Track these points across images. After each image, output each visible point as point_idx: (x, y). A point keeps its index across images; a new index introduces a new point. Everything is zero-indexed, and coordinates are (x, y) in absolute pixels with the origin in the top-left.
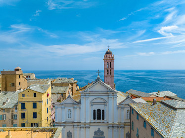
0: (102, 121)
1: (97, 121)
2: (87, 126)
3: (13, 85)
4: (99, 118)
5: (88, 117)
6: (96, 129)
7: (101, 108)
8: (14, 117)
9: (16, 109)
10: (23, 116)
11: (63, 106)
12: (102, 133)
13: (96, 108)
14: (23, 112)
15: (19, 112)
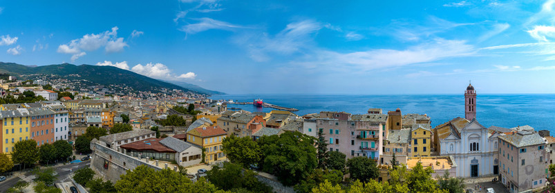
0: (476, 152)
1: (473, 152)
2: (465, 156)
3: (398, 124)
4: (474, 150)
5: (466, 149)
6: (472, 158)
7: (476, 141)
8: (408, 150)
9: (410, 143)
10: (416, 149)
11: (447, 141)
12: (477, 161)
13: (472, 141)
14: (416, 146)
15: (412, 146)
